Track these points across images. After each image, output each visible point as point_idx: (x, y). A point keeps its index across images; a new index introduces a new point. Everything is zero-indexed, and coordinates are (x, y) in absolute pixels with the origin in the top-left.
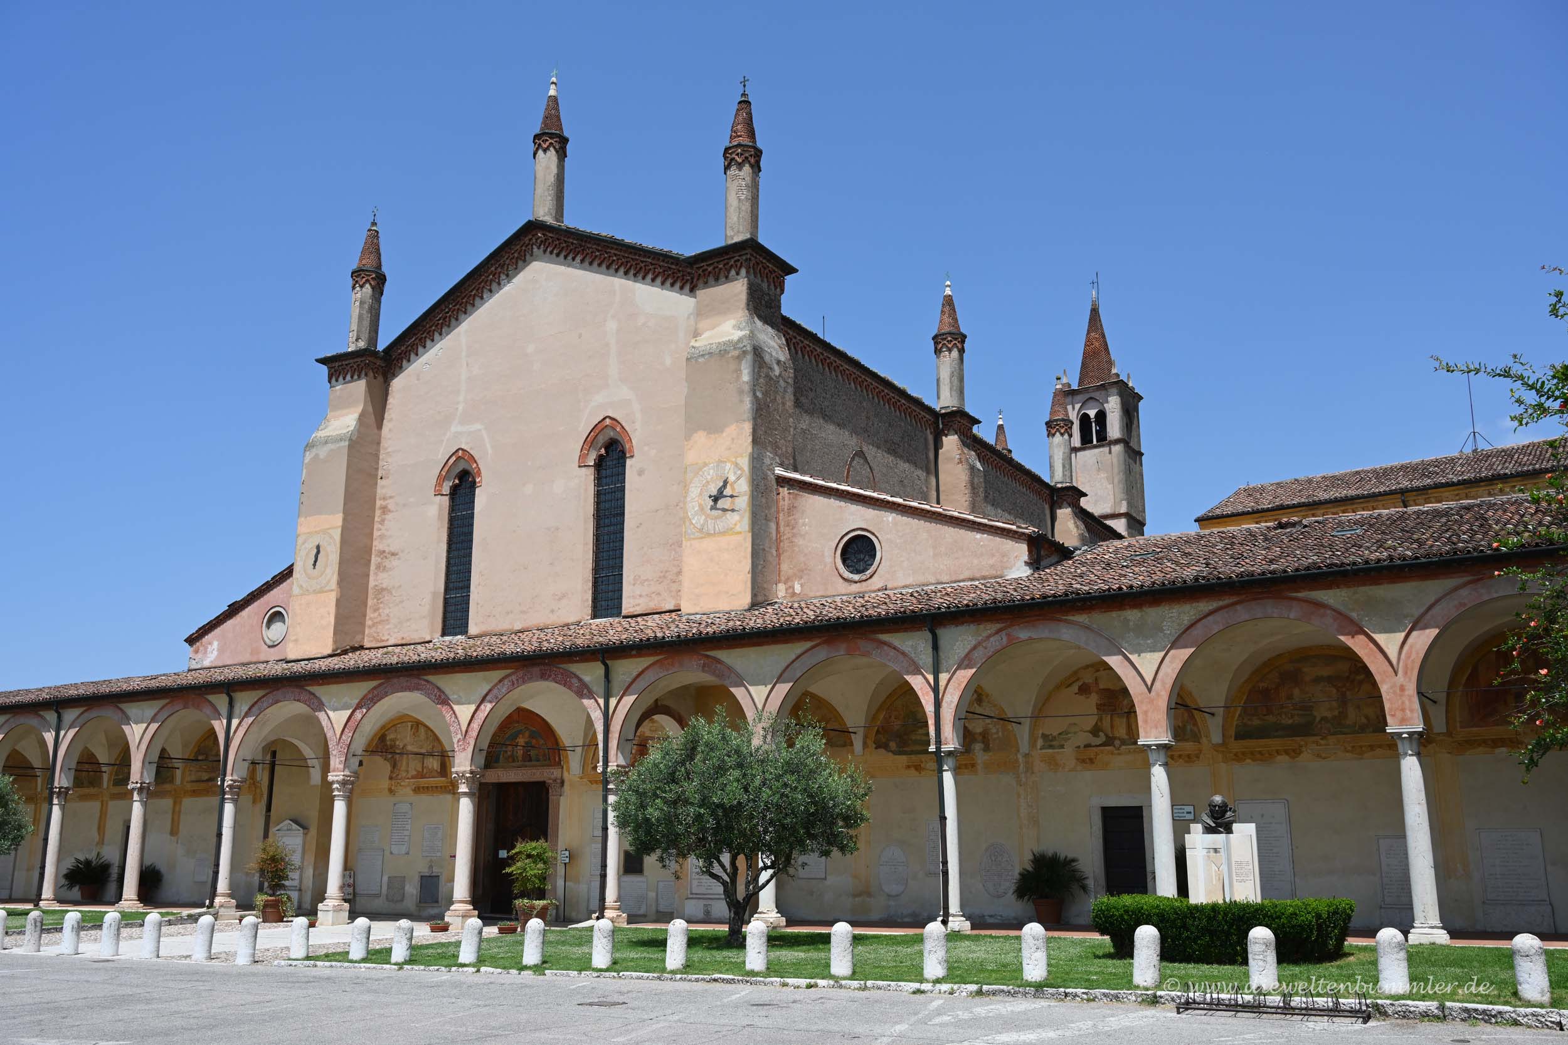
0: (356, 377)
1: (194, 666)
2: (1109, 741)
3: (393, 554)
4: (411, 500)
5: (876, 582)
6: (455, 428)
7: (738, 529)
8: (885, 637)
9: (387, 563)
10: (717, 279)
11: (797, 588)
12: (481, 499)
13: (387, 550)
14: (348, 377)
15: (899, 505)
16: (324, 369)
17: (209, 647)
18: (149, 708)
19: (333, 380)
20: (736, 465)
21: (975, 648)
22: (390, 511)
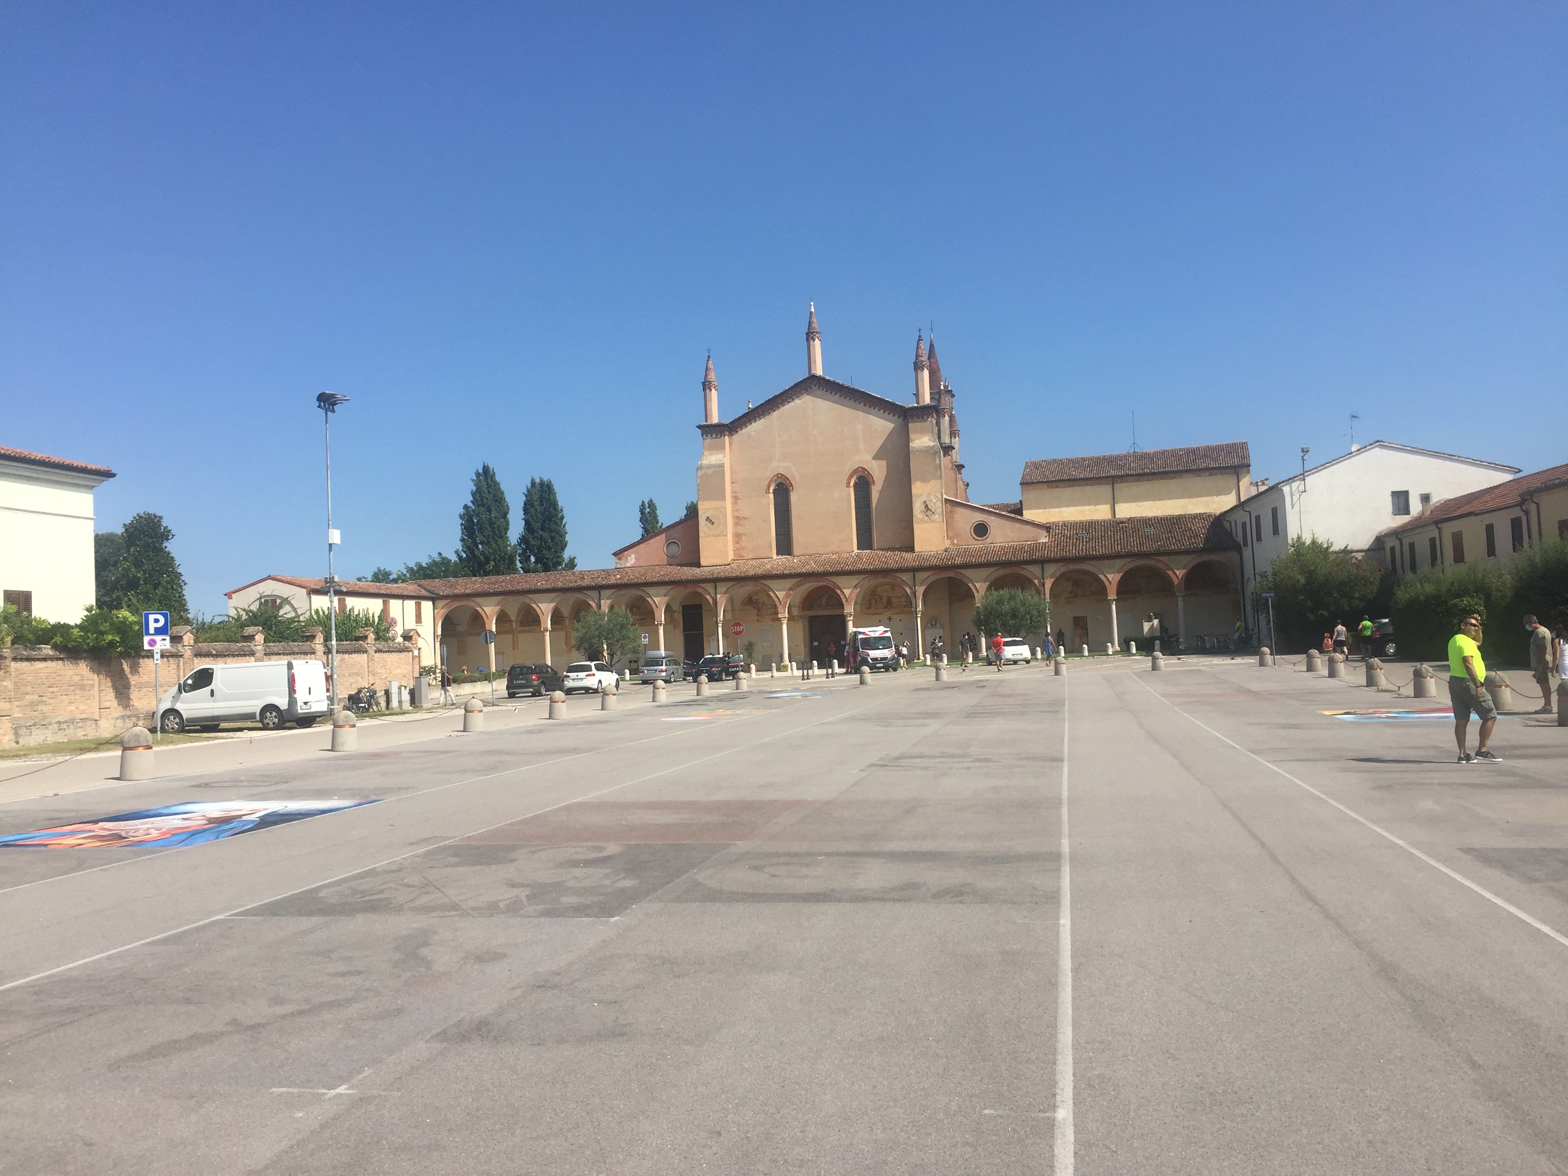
0: (719, 436)
1: (619, 566)
2: (1076, 596)
3: (745, 518)
4: (752, 494)
5: (989, 540)
6: (775, 464)
7: (938, 520)
8: (1024, 566)
9: (741, 522)
10: (918, 418)
11: (955, 542)
12: (794, 497)
13: (741, 516)
14: (714, 436)
15: (997, 513)
16: (699, 431)
17: (629, 557)
18: (663, 590)
19: (704, 436)
20: (936, 496)
21: (1056, 571)
22: (739, 498)
